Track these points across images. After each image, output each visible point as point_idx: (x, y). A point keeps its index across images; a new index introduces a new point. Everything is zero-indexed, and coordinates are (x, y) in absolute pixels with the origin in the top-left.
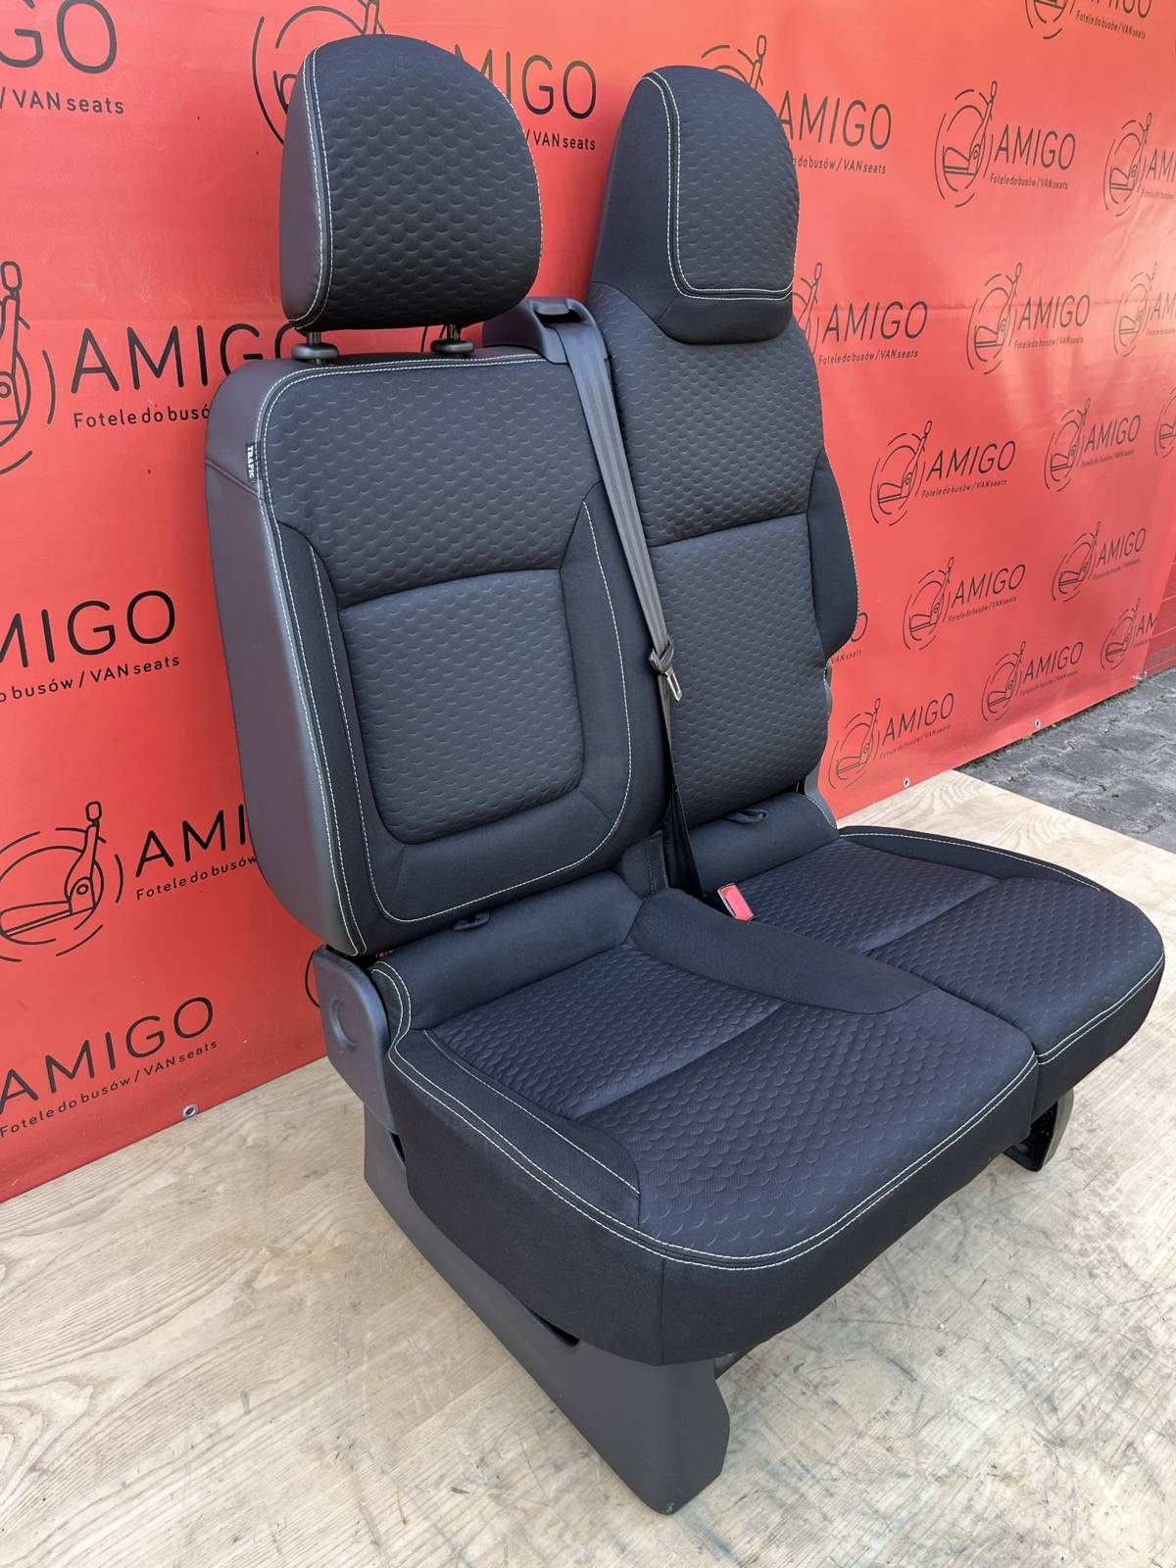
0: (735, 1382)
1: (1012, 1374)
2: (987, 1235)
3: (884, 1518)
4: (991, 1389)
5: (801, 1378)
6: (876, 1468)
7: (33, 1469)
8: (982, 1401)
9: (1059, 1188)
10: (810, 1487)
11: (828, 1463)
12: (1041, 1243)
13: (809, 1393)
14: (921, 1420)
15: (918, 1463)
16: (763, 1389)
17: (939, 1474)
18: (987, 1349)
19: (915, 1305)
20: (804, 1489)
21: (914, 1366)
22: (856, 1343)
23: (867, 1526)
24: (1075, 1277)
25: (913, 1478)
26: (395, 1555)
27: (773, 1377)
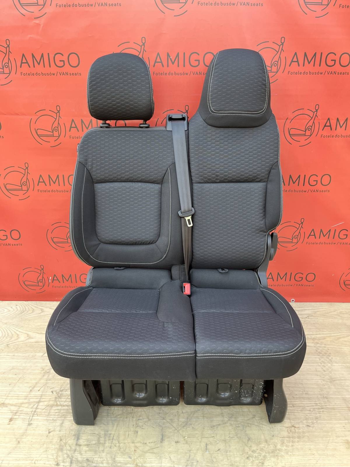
0: (123, 412)
1: (188, 461)
2: (230, 428)
3: (114, 461)
4: (177, 459)
5: (137, 422)
6: (127, 451)
7: (7, 345)
8: (171, 460)
9: (272, 432)
10: (109, 443)
11: (119, 442)
12: (244, 441)
13: (134, 426)
14: (151, 451)
15: (137, 458)
16: (127, 418)
17: (138, 464)
18: (190, 451)
19: (186, 428)
20: (107, 442)
21: (166, 440)
22: (160, 425)
23: (108, 459)
24: (241, 455)
25: (131, 460)
26: (31, 394)
27: (132, 417)
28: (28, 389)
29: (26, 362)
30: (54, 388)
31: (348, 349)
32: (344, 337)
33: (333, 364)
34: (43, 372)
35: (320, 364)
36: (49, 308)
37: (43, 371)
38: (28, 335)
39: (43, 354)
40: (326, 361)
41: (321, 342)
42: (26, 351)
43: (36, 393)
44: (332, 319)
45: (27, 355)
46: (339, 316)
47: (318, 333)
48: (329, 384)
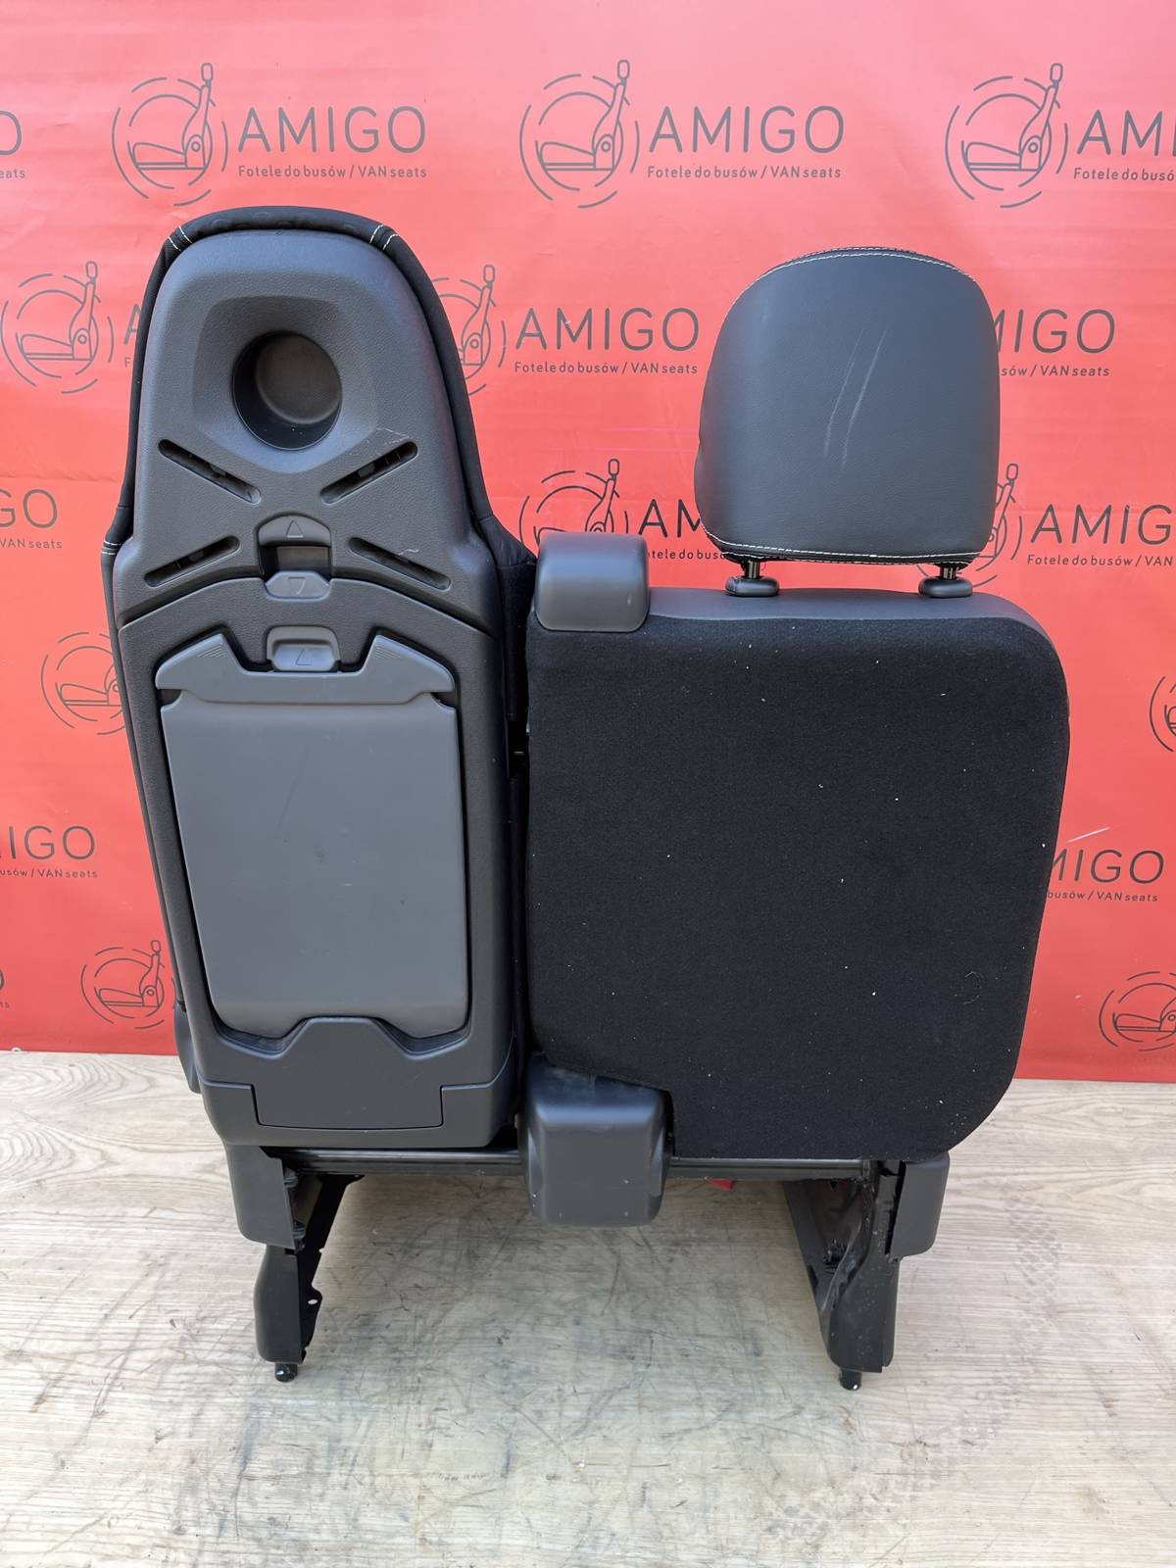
0: (390, 1387)
1: (583, 1532)
2: (721, 1441)
3: (354, 1527)
4: (551, 1526)
5: (433, 1417)
6: (395, 1498)
7: (38, 1181)
8: (531, 1527)
9: (851, 1458)
10: (341, 1474)
11: (371, 1471)
12: (763, 1479)
13: (423, 1428)
14: (469, 1501)
15: (426, 1520)
16: (399, 1403)
17: (428, 1538)
18: (591, 1503)
19: (584, 1439)
20: (335, 1471)
21: (519, 1470)
22: (503, 1427)
23: (337, 1521)
24: (750, 1520)
25: (409, 1524)
26: (107, 1328)
27: (416, 1401)
28: (96, 1311)
29: (94, 1233)
30: (177, 1311)
31: (1113, 1220)
32: (1102, 1185)
33: (1062, 1264)
34: (145, 1263)
35: (1018, 1263)
36: (174, 1076)
37: (145, 1260)
38: (103, 1154)
39: (150, 1212)
40: (1041, 1253)
41: (1028, 1198)
42: (95, 1201)
43: (122, 1325)
44: (1070, 1128)
45: (99, 1211)
46: (1093, 1120)
47: (1022, 1170)
48: (1042, 1322)
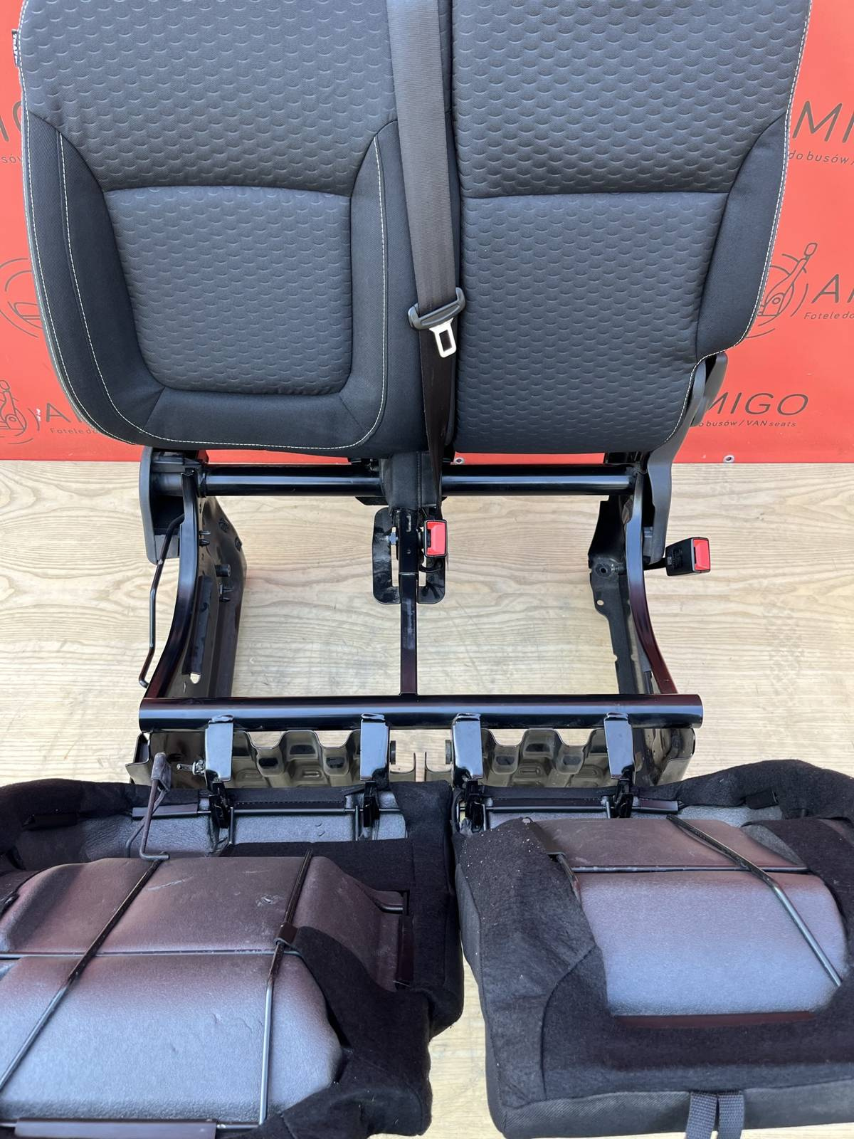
28: (37, 753)
29: (19, 670)
30: (102, 749)
31: (849, 623)
32: (844, 585)
33: (802, 672)
34: (67, 701)
35: (768, 672)
36: (56, 486)
37: (68, 697)
38: (10, 579)
39: (61, 647)
40: (787, 661)
41: (782, 602)
42: (13, 634)
43: (60, 766)
44: (826, 521)
45: (19, 647)
46: (845, 511)
47: (780, 571)
48: (781, 733)
